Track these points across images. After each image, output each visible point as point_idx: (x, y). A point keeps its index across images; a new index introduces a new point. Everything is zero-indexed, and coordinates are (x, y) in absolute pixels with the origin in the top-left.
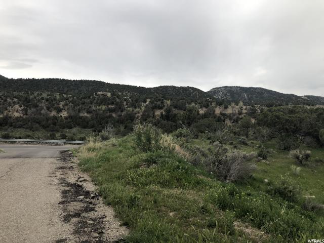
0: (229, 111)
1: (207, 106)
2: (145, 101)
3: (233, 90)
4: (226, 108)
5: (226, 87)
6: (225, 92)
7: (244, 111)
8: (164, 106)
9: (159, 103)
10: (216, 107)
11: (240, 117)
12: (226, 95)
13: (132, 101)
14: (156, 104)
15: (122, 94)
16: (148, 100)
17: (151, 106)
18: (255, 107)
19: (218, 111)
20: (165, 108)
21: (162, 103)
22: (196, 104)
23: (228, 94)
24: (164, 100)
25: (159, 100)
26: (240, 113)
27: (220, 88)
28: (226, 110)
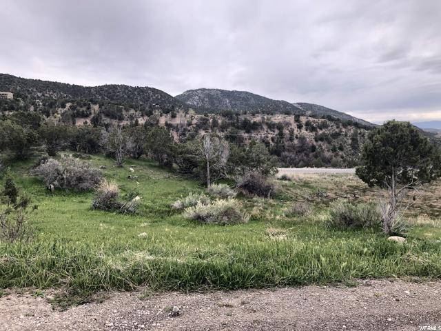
0: (177, 121)
1: (150, 114)
2: (63, 106)
3: (212, 93)
4: (174, 116)
5: (204, 90)
6: (202, 96)
7: (194, 121)
8: (91, 114)
9: (84, 109)
10: (161, 116)
11: (189, 128)
12: (203, 100)
13: (44, 105)
14: (78, 111)
15: (43, 95)
16: (68, 105)
17: (71, 112)
18: (207, 116)
19: (163, 120)
20: (92, 116)
21: (89, 108)
22: (136, 111)
23: (205, 99)
24: (92, 105)
25: (85, 105)
26: (189, 124)
27: (196, 90)
28: (173, 119)
